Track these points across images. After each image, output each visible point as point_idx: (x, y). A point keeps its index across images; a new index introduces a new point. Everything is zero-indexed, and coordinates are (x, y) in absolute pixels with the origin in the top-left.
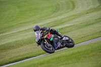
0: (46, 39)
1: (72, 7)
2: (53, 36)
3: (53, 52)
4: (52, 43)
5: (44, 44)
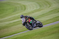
0: (28, 22)
1: (24, 9)
2: (31, 20)
3: (32, 30)
4: (31, 24)
5: (27, 25)
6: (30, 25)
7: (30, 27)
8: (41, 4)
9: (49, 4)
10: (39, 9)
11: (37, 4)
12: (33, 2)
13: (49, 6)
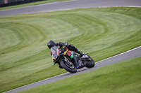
0: (66, 55)
2: (72, 53)
6: (71, 63)
7: (71, 65)
8: (22, 33)
9: (41, 33)
10: (19, 44)
11: (13, 34)
12: (4, 29)
13: (41, 37)
